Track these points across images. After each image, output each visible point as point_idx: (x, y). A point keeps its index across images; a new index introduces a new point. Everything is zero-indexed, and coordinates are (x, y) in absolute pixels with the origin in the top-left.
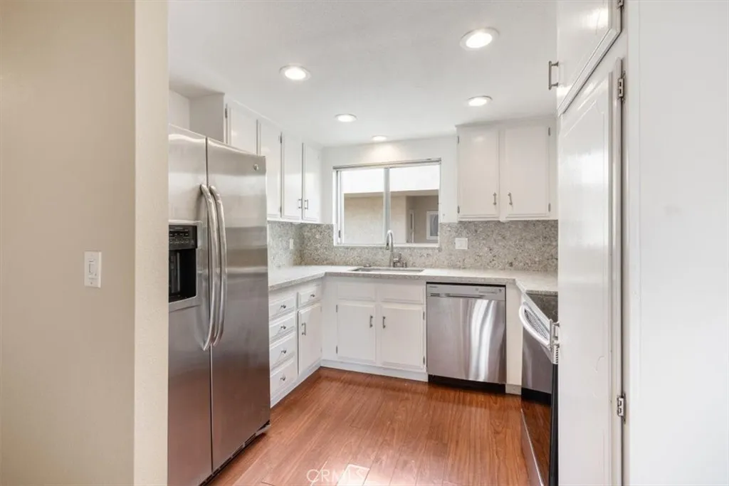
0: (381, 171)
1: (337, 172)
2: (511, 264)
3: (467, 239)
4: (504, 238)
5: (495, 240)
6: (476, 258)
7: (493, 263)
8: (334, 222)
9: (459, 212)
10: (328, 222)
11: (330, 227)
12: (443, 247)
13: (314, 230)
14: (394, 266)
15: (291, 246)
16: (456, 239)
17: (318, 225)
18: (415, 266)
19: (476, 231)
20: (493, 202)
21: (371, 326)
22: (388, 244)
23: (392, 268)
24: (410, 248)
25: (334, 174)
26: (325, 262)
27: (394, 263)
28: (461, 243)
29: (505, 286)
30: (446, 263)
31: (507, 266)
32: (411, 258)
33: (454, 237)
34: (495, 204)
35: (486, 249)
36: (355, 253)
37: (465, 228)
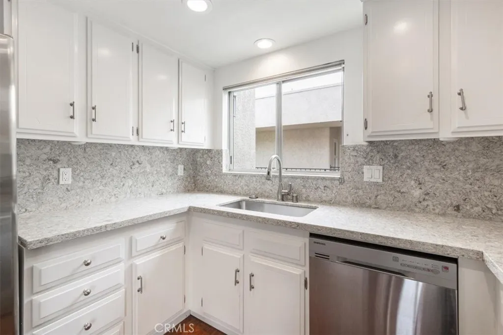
0: (273, 87)
1: (230, 93)
2: (457, 208)
3: (381, 168)
4: (443, 167)
5: (428, 170)
6: (396, 194)
7: (425, 203)
8: (224, 147)
9: (366, 128)
10: (218, 148)
11: (219, 153)
12: (346, 178)
13: (205, 156)
14: (283, 200)
15: (181, 172)
16: (365, 167)
17: (209, 151)
18: (308, 201)
19: (396, 156)
20: (428, 107)
21: (237, 282)
22: (269, 173)
23: (281, 202)
24: (303, 178)
25: (225, 97)
26: (215, 190)
27: (283, 196)
28: (373, 173)
29: (455, 261)
30: (350, 199)
31: (450, 211)
32: (304, 190)
33: (363, 164)
34: (431, 111)
35: (413, 182)
36: (243, 182)
37: (378, 152)
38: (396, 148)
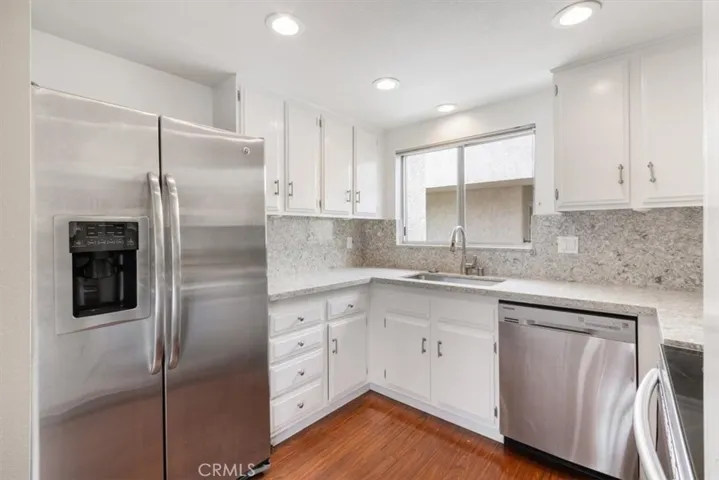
0: (454, 151)
1: (402, 157)
2: (659, 280)
3: (577, 238)
4: (644, 237)
5: (627, 241)
6: (593, 267)
7: (625, 275)
8: (398, 217)
9: (557, 198)
10: (390, 218)
11: (392, 223)
12: (538, 250)
13: (375, 227)
14: (467, 274)
15: (350, 245)
16: (559, 238)
17: (380, 221)
18: (496, 274)
19: (593, 227)
20: (618, 179)
21: (424, 351)
22: (453, 244)
23: (465, 276)
24: (489, 250)
25: (398, 161)
27: (467, 269)
28: (568, 245)
29: (635, 319)
30: (543, 272)
31: (651, 283)
32: (490, 264)
33: (557, 236)
34: (622, 182)
35: (611, 254)
36: (421, 255)
37: (574, 222)
38: (593, 217)
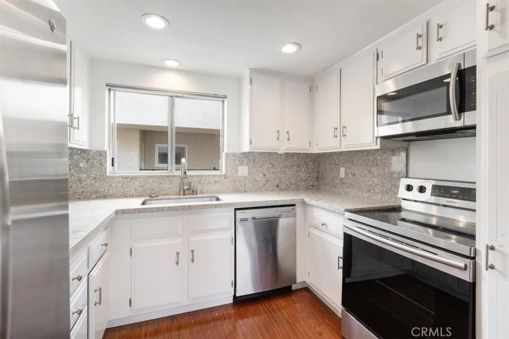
0: (164, 99)
1: (109, 89)
2: (278, 186)
3: (247, 167)
4: (273, 166)
5: (267, 168)
6: (254, 182)
7: (267, 186)
9: (251, 144)
12: (228, 175)
14: (184, 195)
16: (240, 167)
17: (83, 151)
18: (203, 193)
19: (254, 160)
20: (277, 137)
21: (178, 264)
23: (182, 196)
24: (198, 176)
26: (94, 196)
27: (184, 191)
28: (243, 171)
29: (295, 205)
30: (231, 188)
31: (275, 188)
32: (199, 185)
33: (238, 165)
34: (278, 139)
35: (262, 175)
37: (246, 158)
38: (254, 156)
